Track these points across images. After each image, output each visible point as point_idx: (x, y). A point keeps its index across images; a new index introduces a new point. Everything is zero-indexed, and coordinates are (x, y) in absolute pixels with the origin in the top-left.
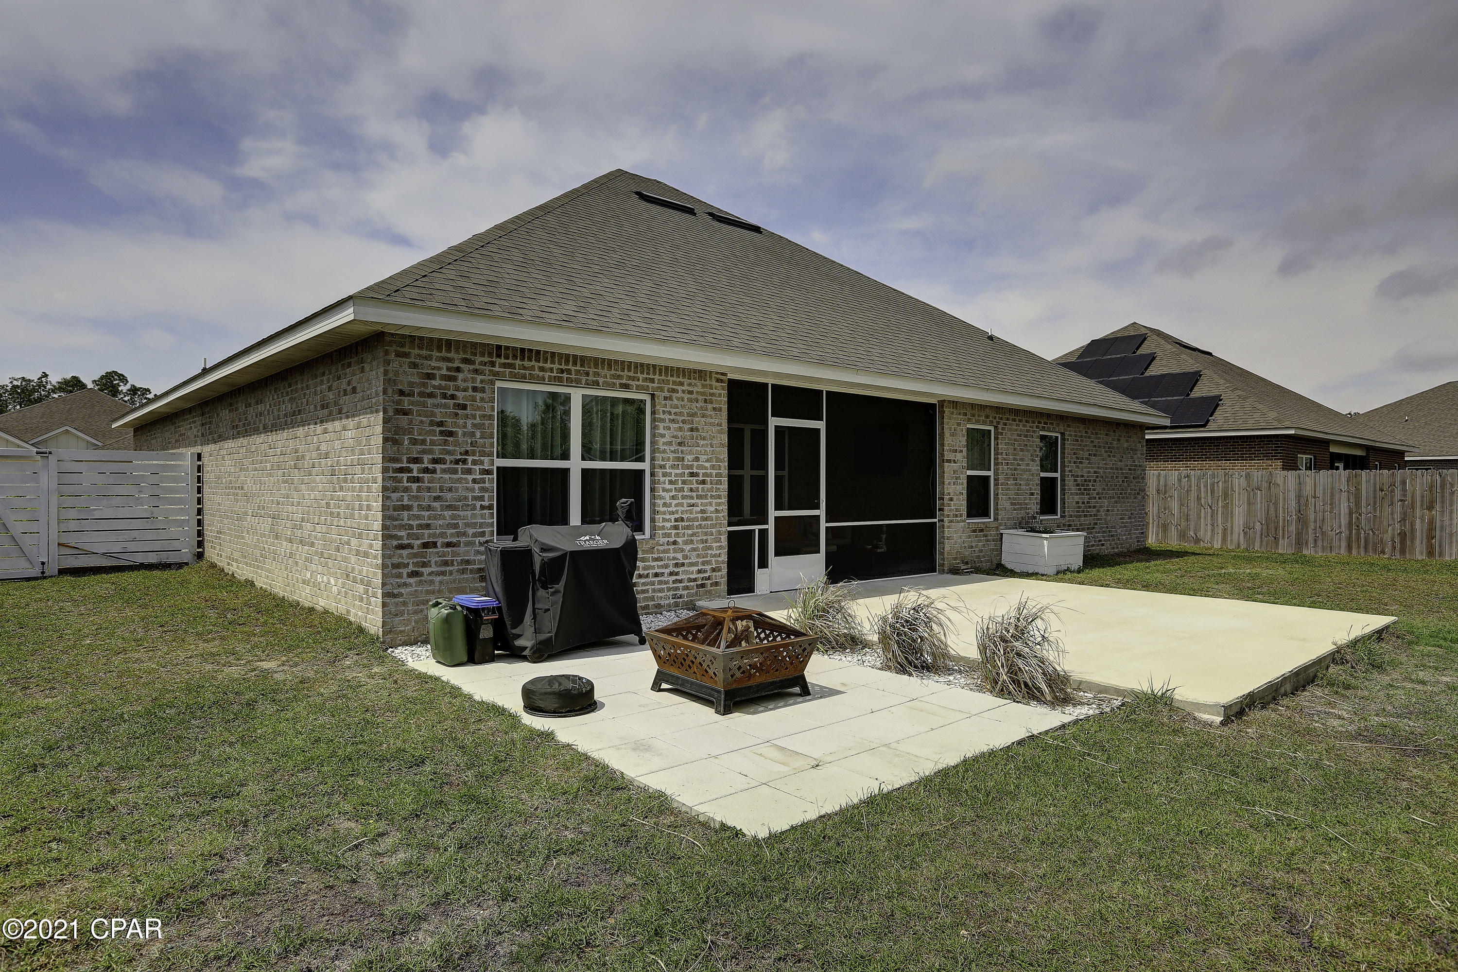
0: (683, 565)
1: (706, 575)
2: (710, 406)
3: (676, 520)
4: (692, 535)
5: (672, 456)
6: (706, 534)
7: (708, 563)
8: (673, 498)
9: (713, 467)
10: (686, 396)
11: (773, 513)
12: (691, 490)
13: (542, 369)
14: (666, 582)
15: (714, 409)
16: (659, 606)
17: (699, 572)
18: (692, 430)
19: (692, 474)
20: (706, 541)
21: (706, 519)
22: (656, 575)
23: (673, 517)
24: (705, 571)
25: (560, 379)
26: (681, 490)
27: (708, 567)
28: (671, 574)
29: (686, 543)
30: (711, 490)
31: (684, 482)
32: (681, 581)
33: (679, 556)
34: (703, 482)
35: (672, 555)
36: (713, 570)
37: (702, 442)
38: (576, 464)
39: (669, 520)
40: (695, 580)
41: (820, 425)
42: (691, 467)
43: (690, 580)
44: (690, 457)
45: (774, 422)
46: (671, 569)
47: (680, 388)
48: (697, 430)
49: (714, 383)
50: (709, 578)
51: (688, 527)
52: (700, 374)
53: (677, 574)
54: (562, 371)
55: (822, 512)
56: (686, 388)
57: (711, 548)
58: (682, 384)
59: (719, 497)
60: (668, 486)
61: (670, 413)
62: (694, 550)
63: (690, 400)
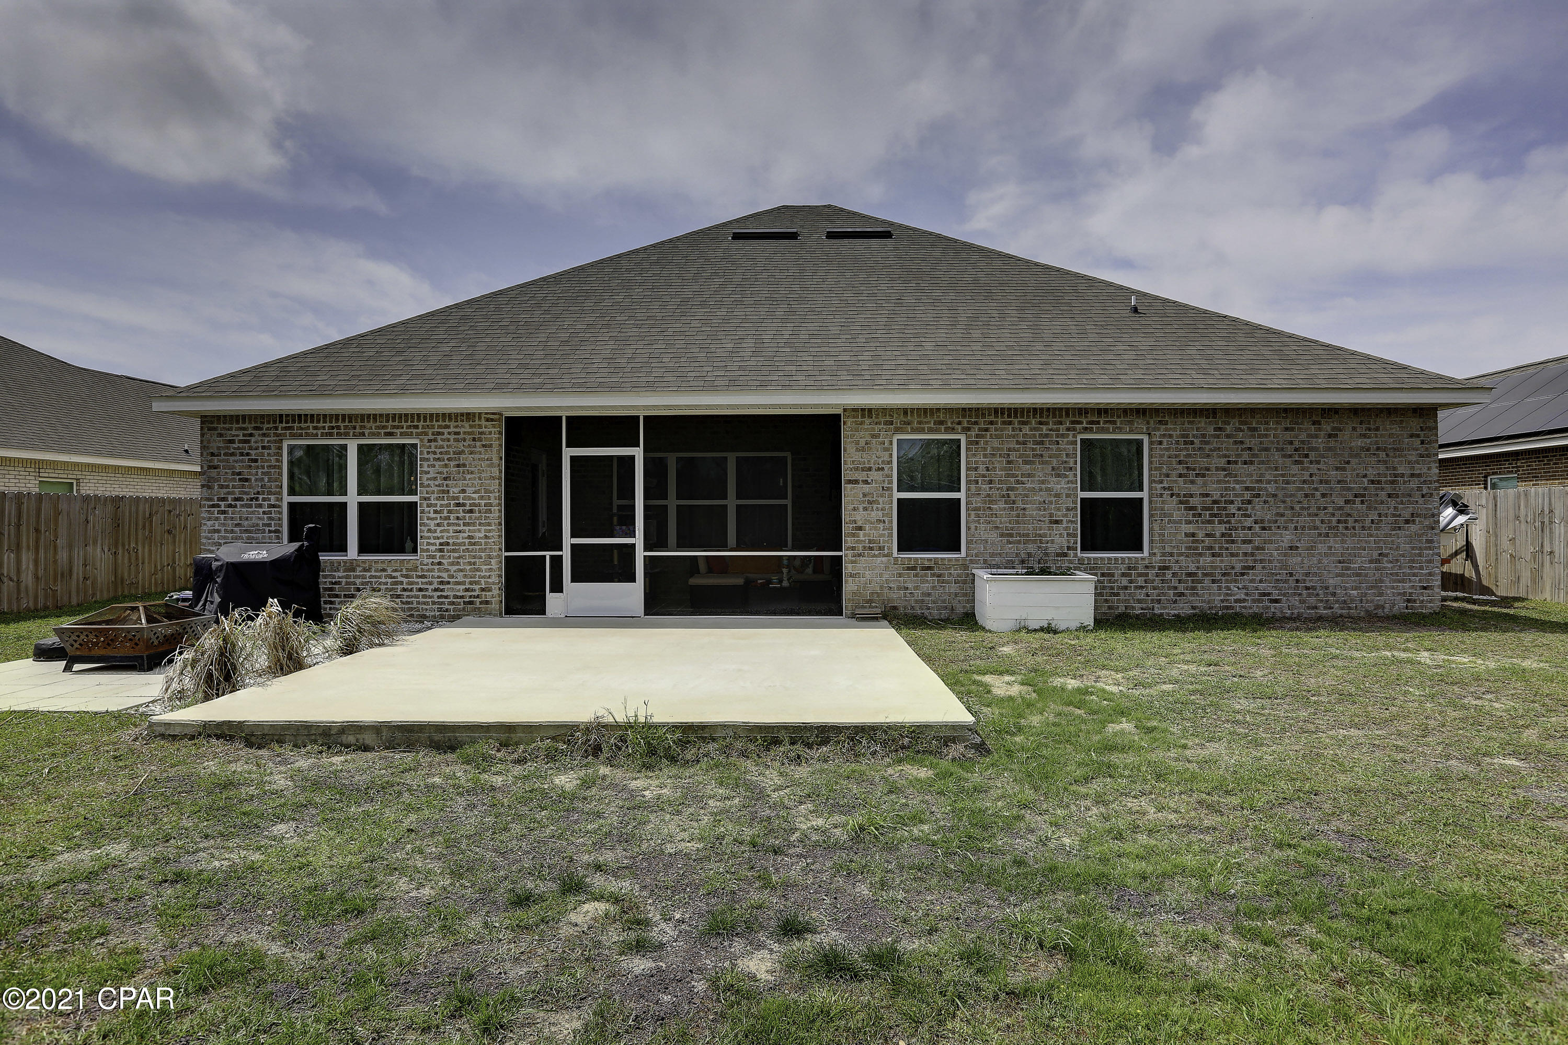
0: (448, 583)
1: (475, 594)
2: (478, 444)
3: (441, 544)
4: (459, 558)
5: (436, 489)
6: (474, 557)
7: (477, 583)
8: (438, 525)
9: (482, 498)
10: (452, 437)
11: (568, 541)
12: (458, 518)
13: (315, 428)
14: (430, 597)
15: (484, 446)
16: (424, 617)
17: (467, 590)
18: (458, 466)
19: (458, 505)
20: (474, 564)
21: (474, 544)
22: (420, 590)
23: (438, 542)
24: (473, 590)
25: (331, 434)
26: (448, 518)
27: (477, 587)
28: (436, 590)
29: (452, 564)
30: (479, 518)
31: (450, 512)
32: (446, 597)
33: (445, 575)
34: (471, 511)
35: (436, 574)
36: (483, 590)
37: (468, 476)
38: (353, 499)
39: (434, 544)
40: (462, 597)
41: (638, 453)
42: (458, 498)
43: (456, 597)
44: (456, 490)
45: (568, 453)
46: (435, 586)
47: (446, 431)
48: (464, 465)
49: (483, 423)
50: (478, 597)
51: (454, 551)
52: (468, 416)
53: (442, 590)
54: (333, 428)
55: (638, 540)
56: (452, 430)
57: (478, 570)
58: (448, 427)
59: (489, 524)
60: (432, 515)
61: (435, 453)
62: (461, 570)
63: (456, 440)
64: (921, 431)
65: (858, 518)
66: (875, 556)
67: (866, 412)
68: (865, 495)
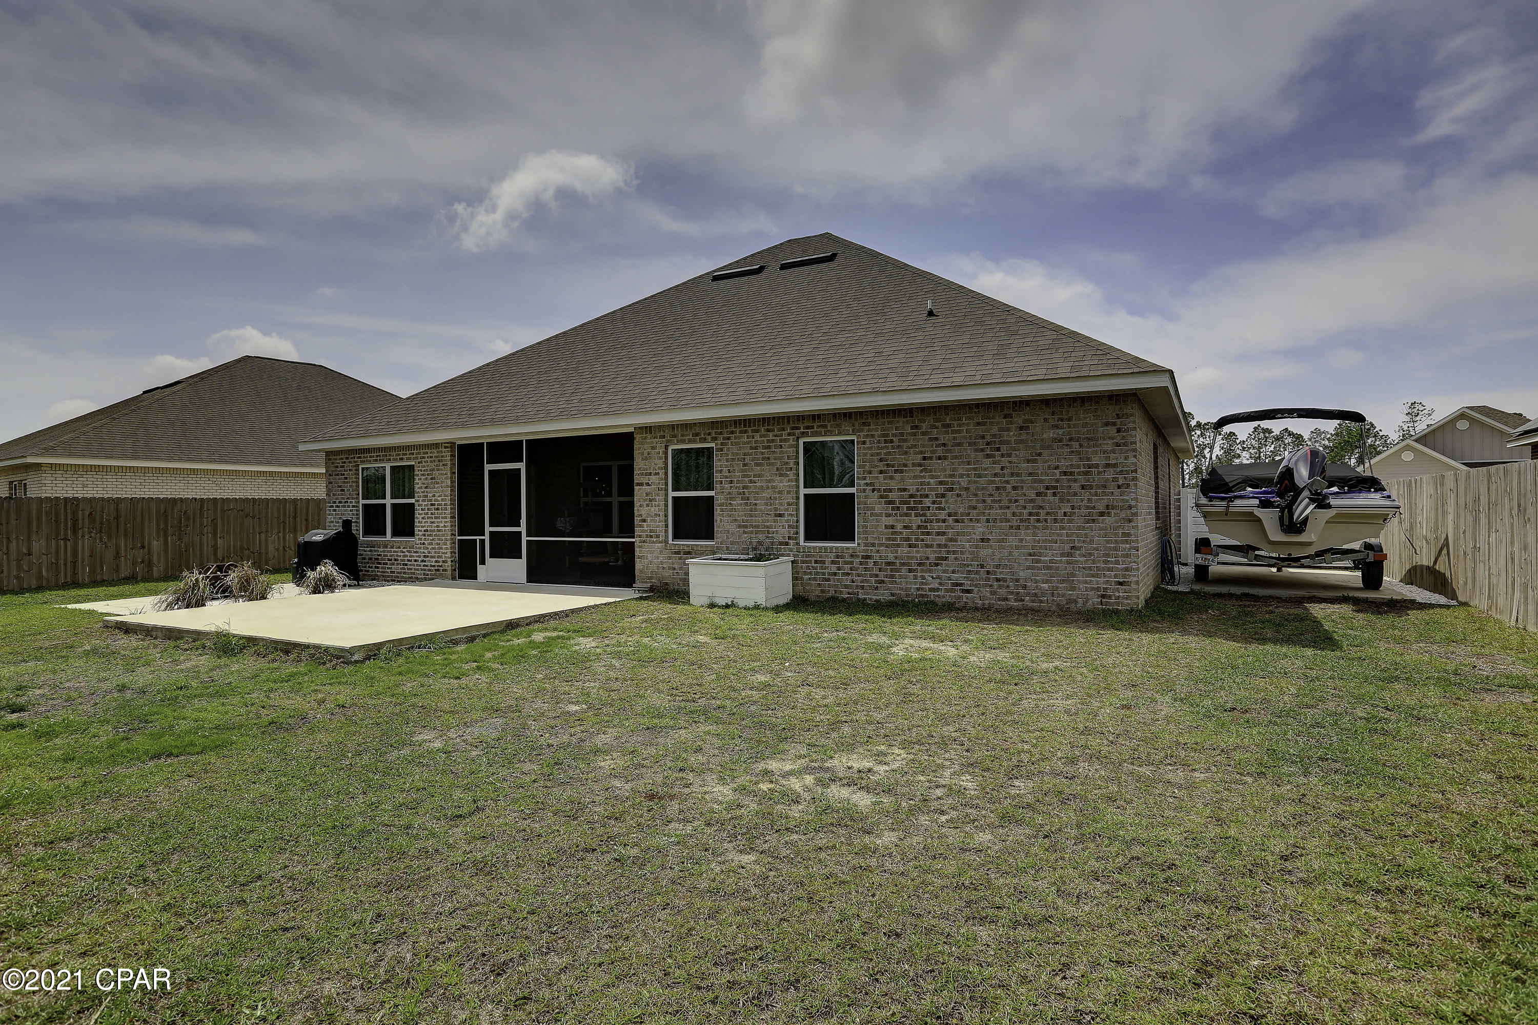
0: (428, 556)
1: (440, 564)
2: (441, 464)
3: (425, 531)
4: (432, 540)
5: (422, 494)
6: (439, 540)
7: (441, 557)
8: (423, 518)
9: (442, 500)
10: (429, 460)
11: (488, 529)
12: (432, 514)
13: (370, 457)
14: (420, 566)
15: (444, 465)
16: (417, 578)
17: (436, 562)
18: (432, 479)
19: (432, 505)
20: (439, 544)
21: (439, 531)
22: (415, 561)
23: (423, 529)
24: (439, 562)
25: (376, 460)
26: (427, 514)
27: (440, 560)
28: (422, 561)
29: (429, 544)
30: (441, 514)
31: (428, 509)
32: (427, 566)
33: (426, 551)
34: (438, 509)
35: (422, 551)
36: (443, 562)
37: (436, 486)
38: (388, 501)
39: (421, 531)
40: (434, 566)
41: (522, 466)
42: (431, 500)
43: (431, 566)
44: (431, 495)
45: (488, 467)
46: (422, 558)
47: (426, 456)
48: (435, 478)
49: (443, 449)
50: (441, 566)
51: (430, 535)
52: (436, 445)
53: (425, 561)
54: (377, 456)
55: (523, 528)
56: (429, 455)
57: (441, 548)
58: (427, 453)
59: (446, 518)
60: (421, 512)
61: (421, 470)
62: (433, 548)
63: (431, 462)
64: (683, 442)
65: (643, 512)
66: (653, 542)
67: (648, 429)
68: (647, 495)
